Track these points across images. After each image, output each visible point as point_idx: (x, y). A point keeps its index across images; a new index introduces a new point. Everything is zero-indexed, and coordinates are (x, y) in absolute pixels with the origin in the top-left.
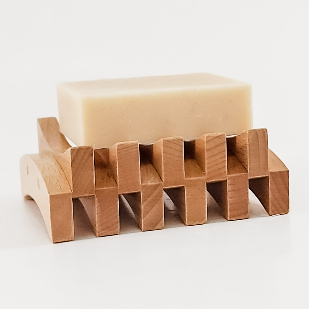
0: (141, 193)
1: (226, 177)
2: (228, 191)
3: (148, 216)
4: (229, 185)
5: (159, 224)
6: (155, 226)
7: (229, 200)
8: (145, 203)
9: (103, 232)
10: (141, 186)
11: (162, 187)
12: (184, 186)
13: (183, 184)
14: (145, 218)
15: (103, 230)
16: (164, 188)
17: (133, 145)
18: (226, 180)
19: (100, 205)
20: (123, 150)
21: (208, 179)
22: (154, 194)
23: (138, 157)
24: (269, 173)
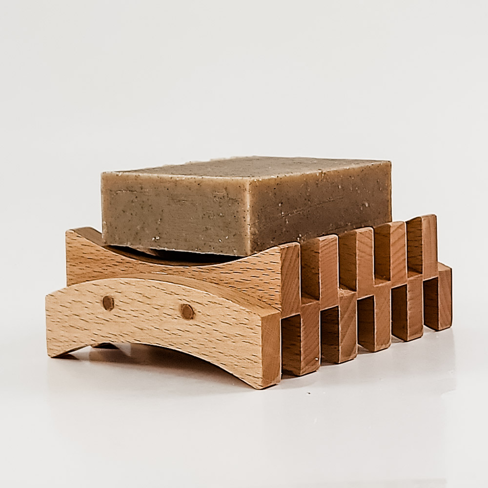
0: (339, 309)
1: (406, 281)
2: (408, 300)
3: (344, 341)
4: (409, 292)
5: (354, 351)
6: (350, 356)
7: (409, 312)
8: (342, 322)
9: (307, 367)
10: (339, 298)
11: (356, 298)
12: (373, 296)
13: (373, 292)
14: (342, 344)
15: (307, 365)
16: (358, 299)
17: (333, 240)
18: (406, 285)
19: (305, 328)
20: (325, 247)
21: (393, 285)
22: (350, 308)
23: (337, 257)
24: (438, 273)
